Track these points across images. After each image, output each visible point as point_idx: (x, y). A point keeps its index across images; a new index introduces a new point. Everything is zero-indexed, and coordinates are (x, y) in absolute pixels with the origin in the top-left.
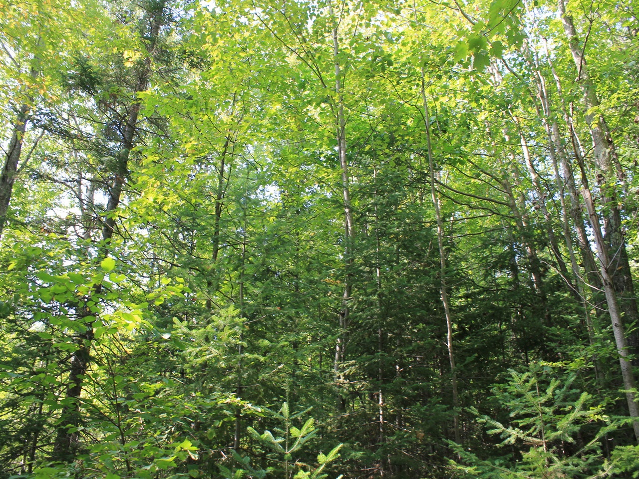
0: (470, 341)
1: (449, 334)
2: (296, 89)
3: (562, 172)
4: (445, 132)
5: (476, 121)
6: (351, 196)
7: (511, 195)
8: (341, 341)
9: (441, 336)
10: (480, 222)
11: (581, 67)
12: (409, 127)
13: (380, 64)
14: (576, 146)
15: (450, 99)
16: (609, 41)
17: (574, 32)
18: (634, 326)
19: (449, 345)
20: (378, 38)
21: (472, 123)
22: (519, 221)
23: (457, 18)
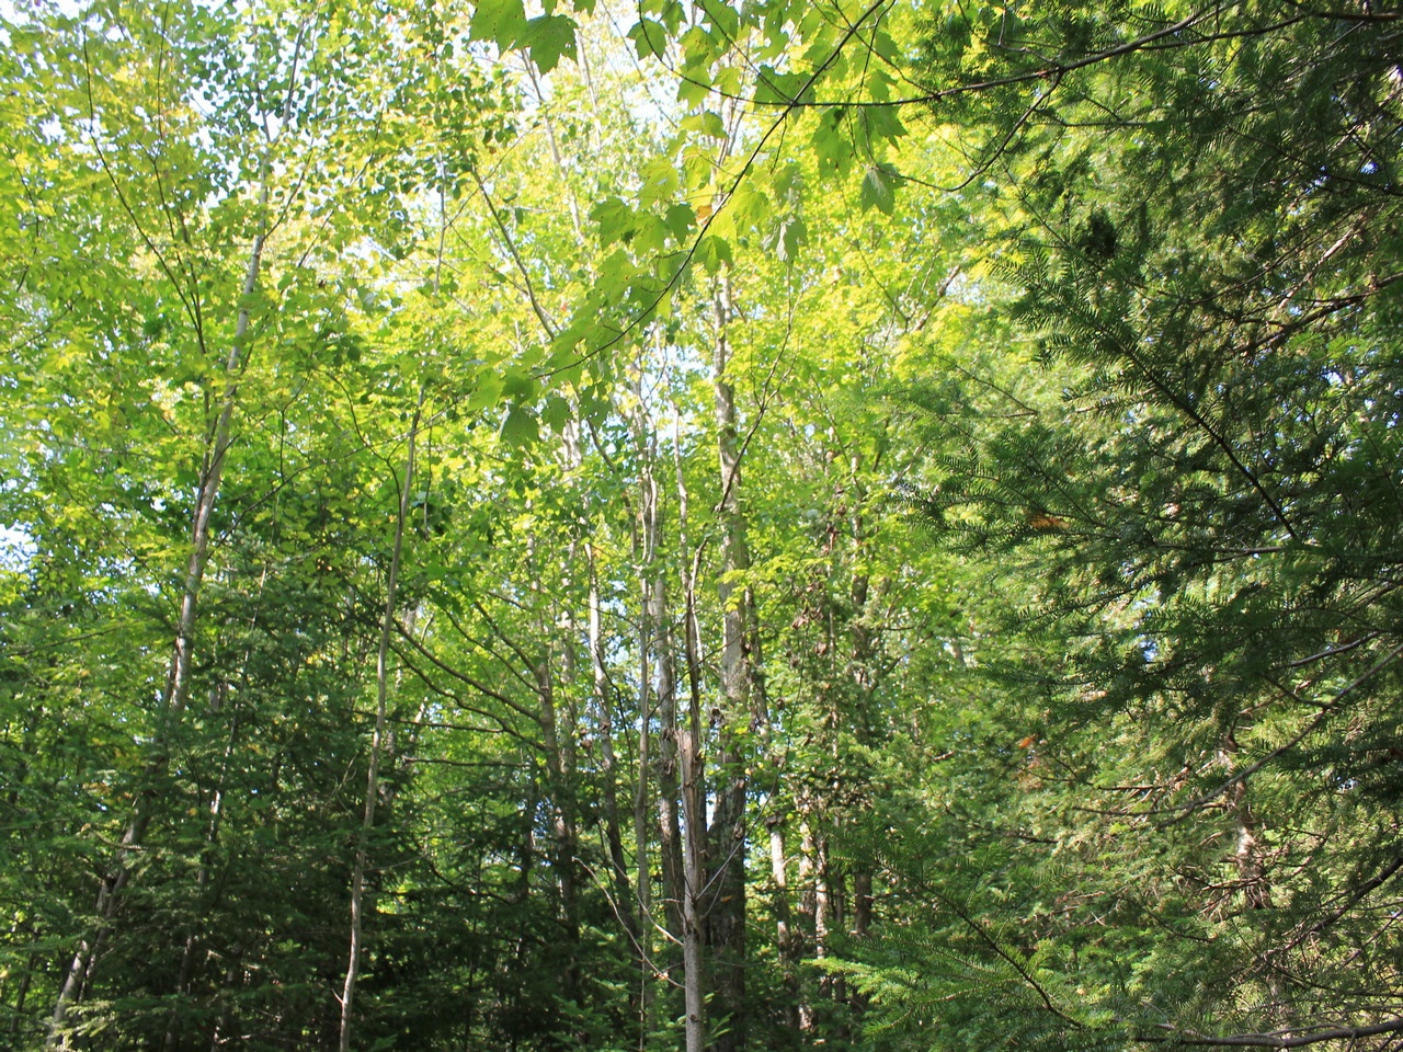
0: (395, 1001)
1: (349, 976)
2: (139, 331)
3: (656, 682)
4: (440, 531)
5: (507, 528)
6: (198, 611)
7: (548, 700)
8: (91, 946)
9: (333, 976)
10: (476, 740)
11: (729, 489)
12: (365, 497)
13: (333, 348)
14: (690, 635)
15: (467, 465)
16: (787, 455)
17: (731, 416)
18: (724, 1026)
19: (345, 1002)
20: (343, 291)
21: (501, 532)
22: (553, 759)
23: (521, 309)
